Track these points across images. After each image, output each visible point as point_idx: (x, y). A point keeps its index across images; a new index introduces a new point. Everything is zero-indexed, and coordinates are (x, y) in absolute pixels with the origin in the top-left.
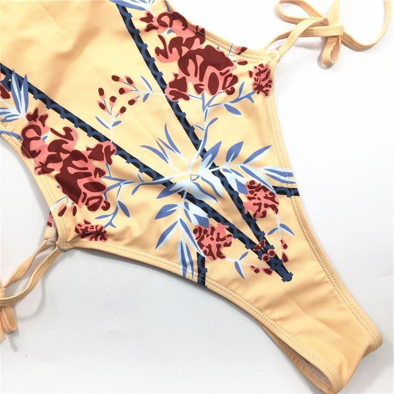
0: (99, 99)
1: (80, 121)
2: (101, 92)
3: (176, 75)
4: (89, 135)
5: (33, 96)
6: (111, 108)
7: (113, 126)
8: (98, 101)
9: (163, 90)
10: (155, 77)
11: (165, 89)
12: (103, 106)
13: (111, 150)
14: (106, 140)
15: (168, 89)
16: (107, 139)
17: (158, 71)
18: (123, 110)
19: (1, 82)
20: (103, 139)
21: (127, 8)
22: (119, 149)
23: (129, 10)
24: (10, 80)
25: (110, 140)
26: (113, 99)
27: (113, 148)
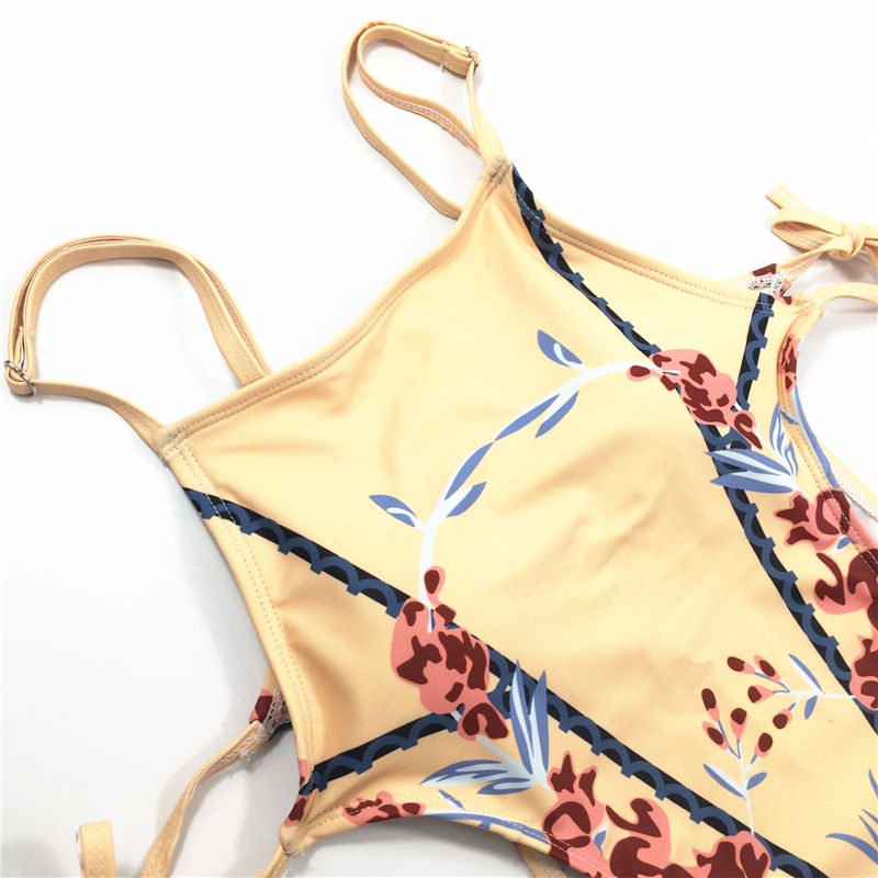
0: (705, 716)
1: (668, 780)
2: (709, 699)
3: (867, 643)
4: (695, 818)
5: (558, 723)
6: (738, 741)
7: (748, 788)
8: (704, 724)
9: (845, 684)
10: (821, 650)
11: (848, 682)
12: (716, 736)
13: (758, 857)
14: (739, 831)
15: (857, 681)
16: (741, 827)
17: (826, 635)
18: (765, 743)
19: (489, 695)
20: (731, 826)
21: (747, 493)
22: (776, 850)
23: (752, 496)
24: (508, 688)
25: (749, 830)
26: (739, 716)
27: (759, 850)
